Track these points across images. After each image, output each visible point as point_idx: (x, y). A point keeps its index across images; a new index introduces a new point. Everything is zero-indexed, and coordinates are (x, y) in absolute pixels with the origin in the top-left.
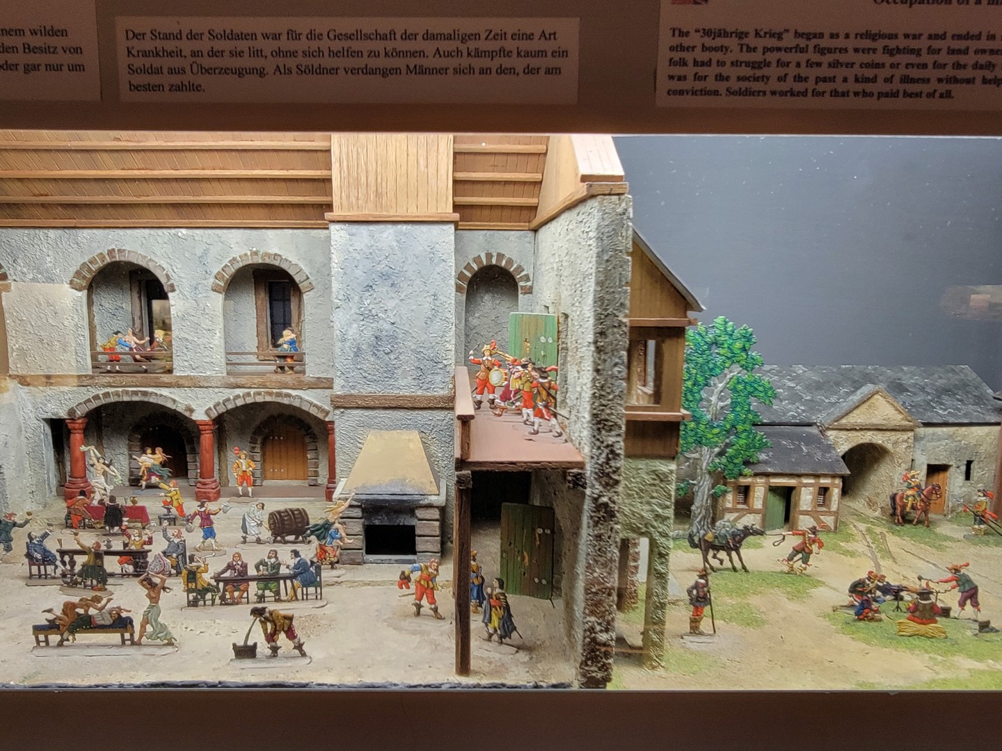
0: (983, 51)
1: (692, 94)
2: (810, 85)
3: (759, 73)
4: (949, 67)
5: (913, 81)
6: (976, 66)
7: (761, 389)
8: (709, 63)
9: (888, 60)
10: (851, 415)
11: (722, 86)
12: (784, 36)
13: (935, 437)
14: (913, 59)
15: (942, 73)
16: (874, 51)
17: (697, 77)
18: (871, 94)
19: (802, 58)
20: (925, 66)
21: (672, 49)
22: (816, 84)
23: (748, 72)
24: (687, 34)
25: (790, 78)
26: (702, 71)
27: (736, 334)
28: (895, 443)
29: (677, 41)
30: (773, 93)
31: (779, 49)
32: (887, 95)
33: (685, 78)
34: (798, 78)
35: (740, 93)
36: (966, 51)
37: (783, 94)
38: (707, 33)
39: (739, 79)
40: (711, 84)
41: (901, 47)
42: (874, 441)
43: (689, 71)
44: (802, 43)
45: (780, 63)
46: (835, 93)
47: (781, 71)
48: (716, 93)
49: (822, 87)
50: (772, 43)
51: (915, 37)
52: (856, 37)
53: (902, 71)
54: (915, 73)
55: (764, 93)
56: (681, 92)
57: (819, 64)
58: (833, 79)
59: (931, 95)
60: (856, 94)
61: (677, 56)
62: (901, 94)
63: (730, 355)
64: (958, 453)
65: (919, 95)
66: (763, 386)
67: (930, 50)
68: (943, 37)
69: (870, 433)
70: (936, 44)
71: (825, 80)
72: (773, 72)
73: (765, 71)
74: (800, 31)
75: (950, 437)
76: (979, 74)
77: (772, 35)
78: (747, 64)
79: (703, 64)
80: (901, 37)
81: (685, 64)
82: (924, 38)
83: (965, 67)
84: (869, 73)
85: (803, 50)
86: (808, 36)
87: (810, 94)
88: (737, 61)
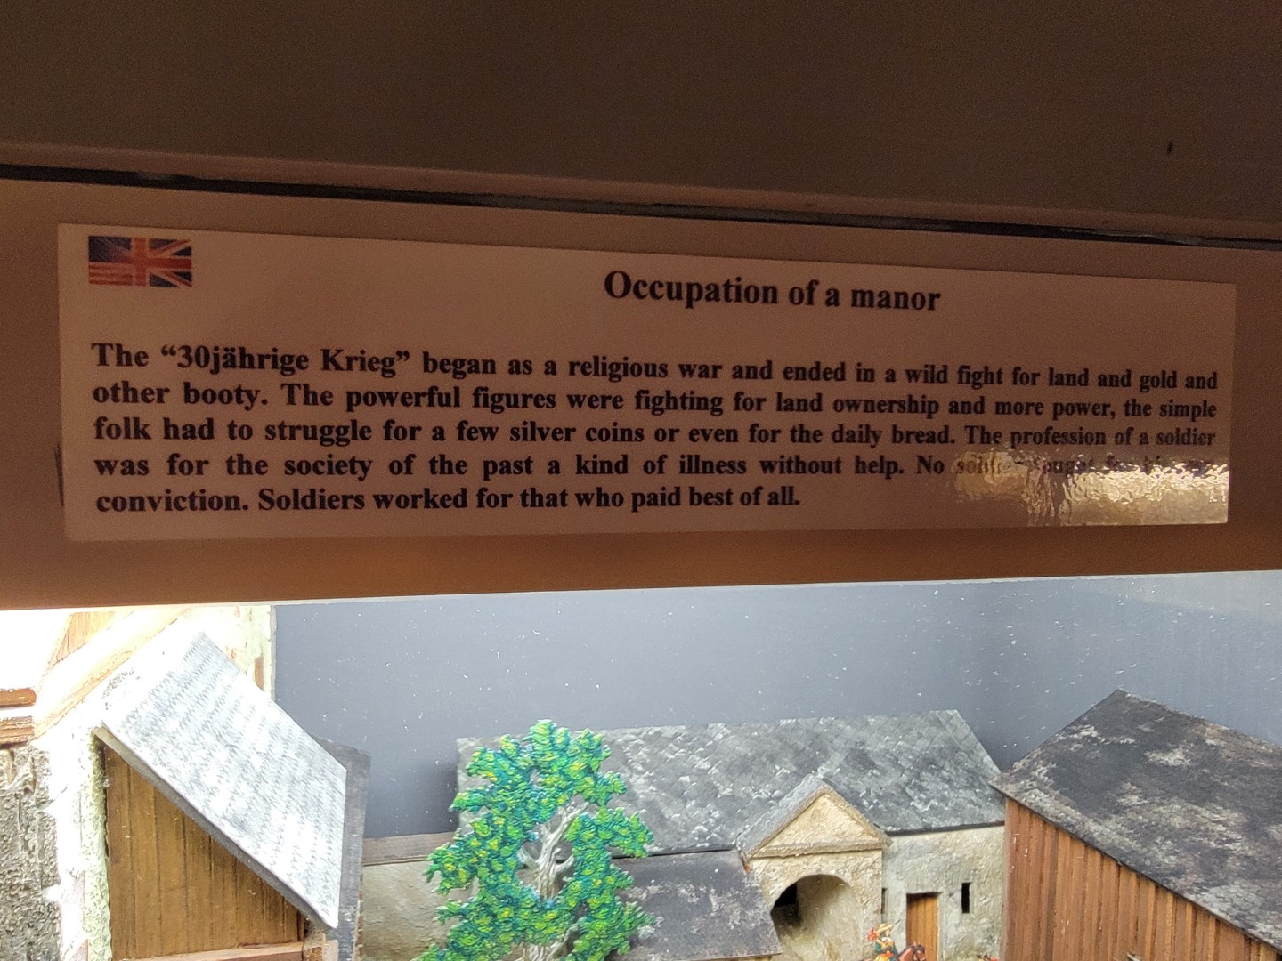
0: (852, 405)
1: (168, 508)
2: (472, 480)
3: (341, 453)
4: (784, 438)
5: (710, 467)
6: (840, 435)
7: (624, 832)
8: (208, 430)
9: (647, 421)
10: (787, 832)
11: (246, 487)
12: (397, 366)
13: (913, 851)
14: (703, 419)
15: (770, 451)
16: (617, 402)
17: (175, 464)
18: (618, 500)
19: (448, 418)
20: (732, 436)
21: (99, 395)
22: (486, 478)
23: (312, 451)
24: (140, 359)
25: (421, 466)
26: (190, 450)
27: (573, 747)
28: (856, 872)
29: (114, 374)
30: (382, 501)
31: (388, 398)
32: (653, 500)
33: (144, 467)
34: (442, 465)
35: (296, 501)
36: (816, 404)
37: (405, 502)
38: (197, 356)
39: (290, 467)
40: (216, 481)
41: (676, 393)
42: (824, 871)
43: (156, 450)
44: (445, 382)
45: (392, 431)
46: (533, 498)
47: (399, 450)
48: (233, 503)
49: (498, 484)
50: (372, 381)
51: (704, 372)
52: (572, 373)
53: (682, 446)
54: (712, 451)
55: (360, 501)
56: (137, 503)
57: (489, 433)
58: (526, 466)
59: (751, 498)
60: (583, 499)
61: (117, 412)
62: (685, 496)
63: (563, 784)
64: (949, 873)
65: (724, 498)
66: (628, 825)
67: (740, 402)
68: (766, 372)
69: (817, 859)
70: (753, 388)
71: (506, 468)
72: (378, 451)
73: (357, 449)
74: (437, 355)
75: (935, 849)
76: (847, 452)
77: (367, 364)
78: (310, 433)
79: (190, 432)
80: (674, 371)
81: (141, 433)
82: (726, 374)
83: (816, 436)
84: (610, 451)
85: (450, 400)
86: (459, 367)
87: (472, 499)
88: (282, 426)
